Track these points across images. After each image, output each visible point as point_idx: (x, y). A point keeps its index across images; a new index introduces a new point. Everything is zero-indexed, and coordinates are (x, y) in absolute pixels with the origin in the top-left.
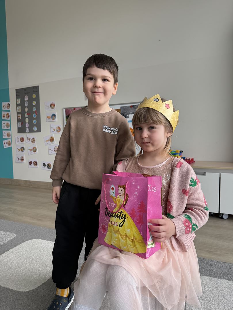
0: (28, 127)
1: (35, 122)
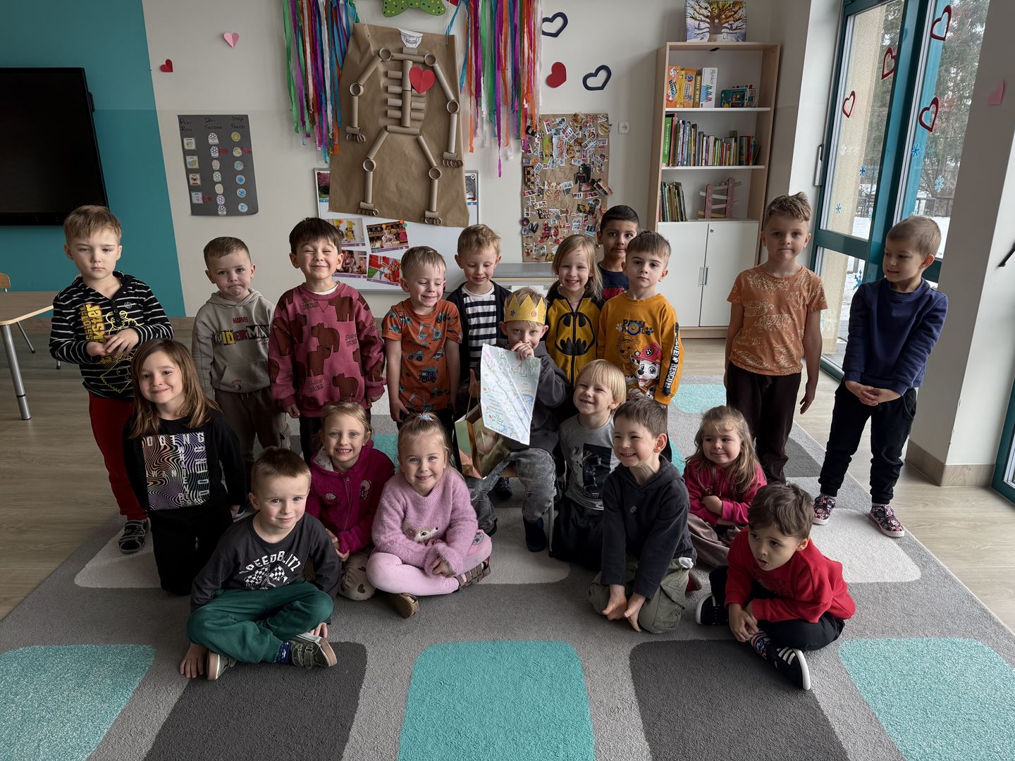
0: (223, 203)
1: (241, 193)
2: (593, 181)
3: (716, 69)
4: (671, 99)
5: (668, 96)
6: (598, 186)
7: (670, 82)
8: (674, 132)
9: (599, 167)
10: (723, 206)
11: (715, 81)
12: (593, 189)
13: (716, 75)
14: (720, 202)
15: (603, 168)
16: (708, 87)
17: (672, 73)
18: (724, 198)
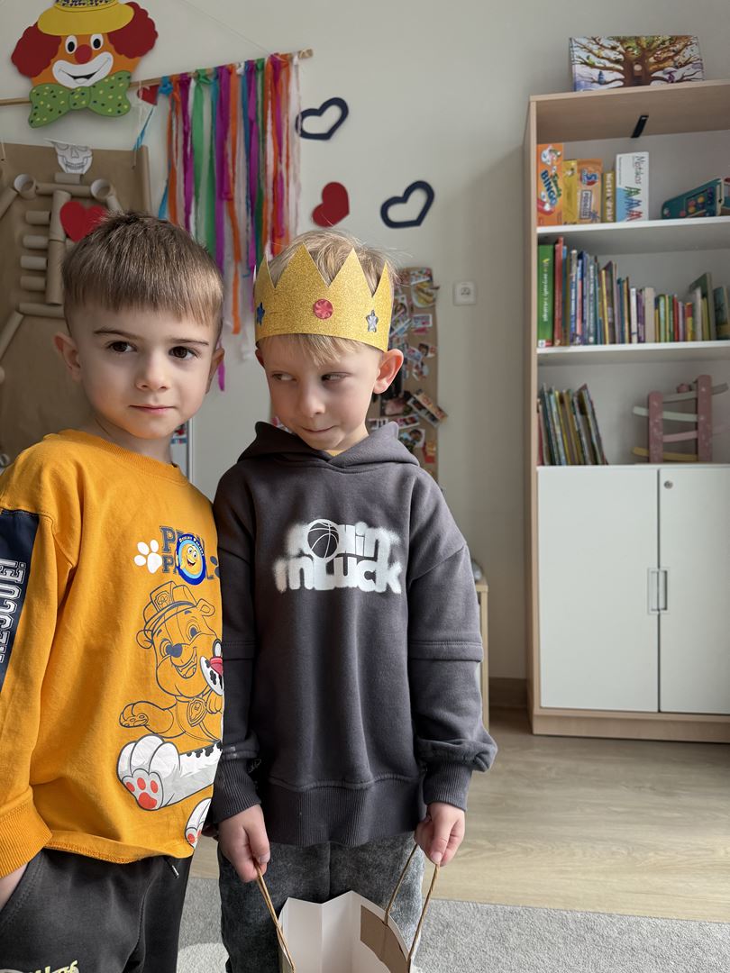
2: (408, 395)
3: (645, 155)
4: (547, 207)
5: (541, 203)
6: (417, 403)
7: (545, 174)
8: (559, 275)
9: (417, 367)
10: (691, 435)
11: (645, 177)
12: (408, 411)
13: (645, 166)
14: (684, 427)
15: (426, 370)
16: (630, 192)
17: (547, 156)
18: (690, 418)
